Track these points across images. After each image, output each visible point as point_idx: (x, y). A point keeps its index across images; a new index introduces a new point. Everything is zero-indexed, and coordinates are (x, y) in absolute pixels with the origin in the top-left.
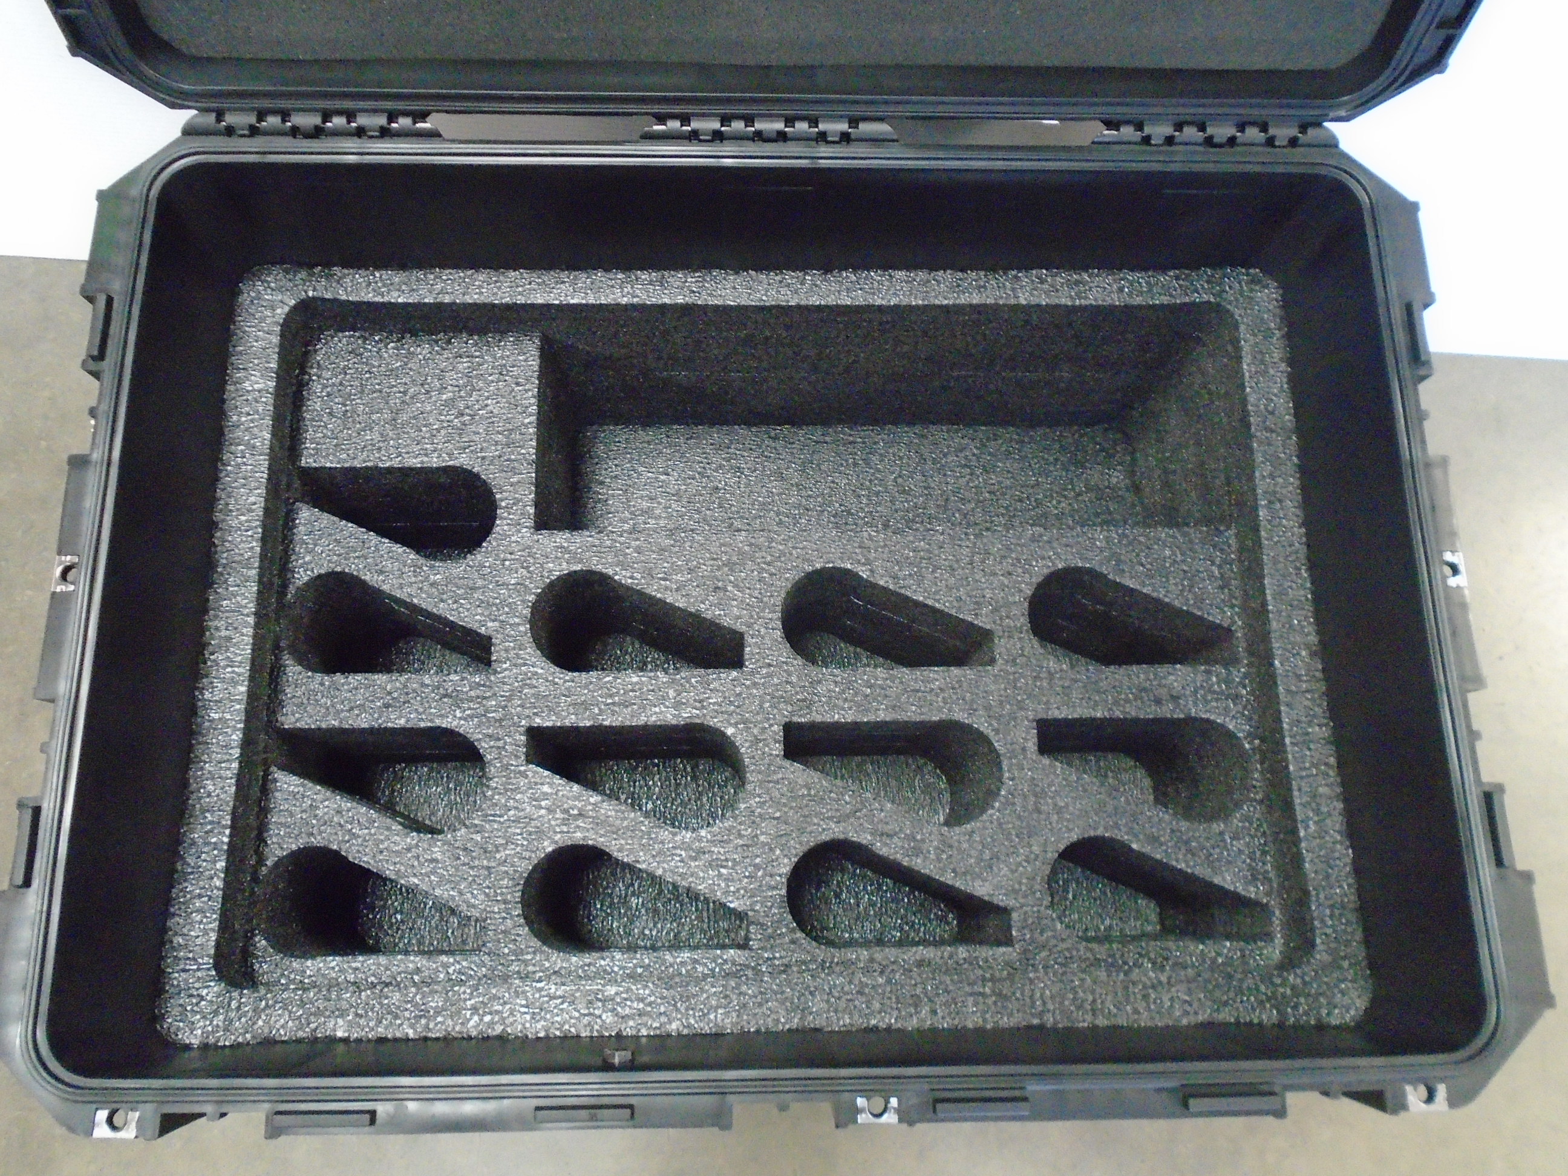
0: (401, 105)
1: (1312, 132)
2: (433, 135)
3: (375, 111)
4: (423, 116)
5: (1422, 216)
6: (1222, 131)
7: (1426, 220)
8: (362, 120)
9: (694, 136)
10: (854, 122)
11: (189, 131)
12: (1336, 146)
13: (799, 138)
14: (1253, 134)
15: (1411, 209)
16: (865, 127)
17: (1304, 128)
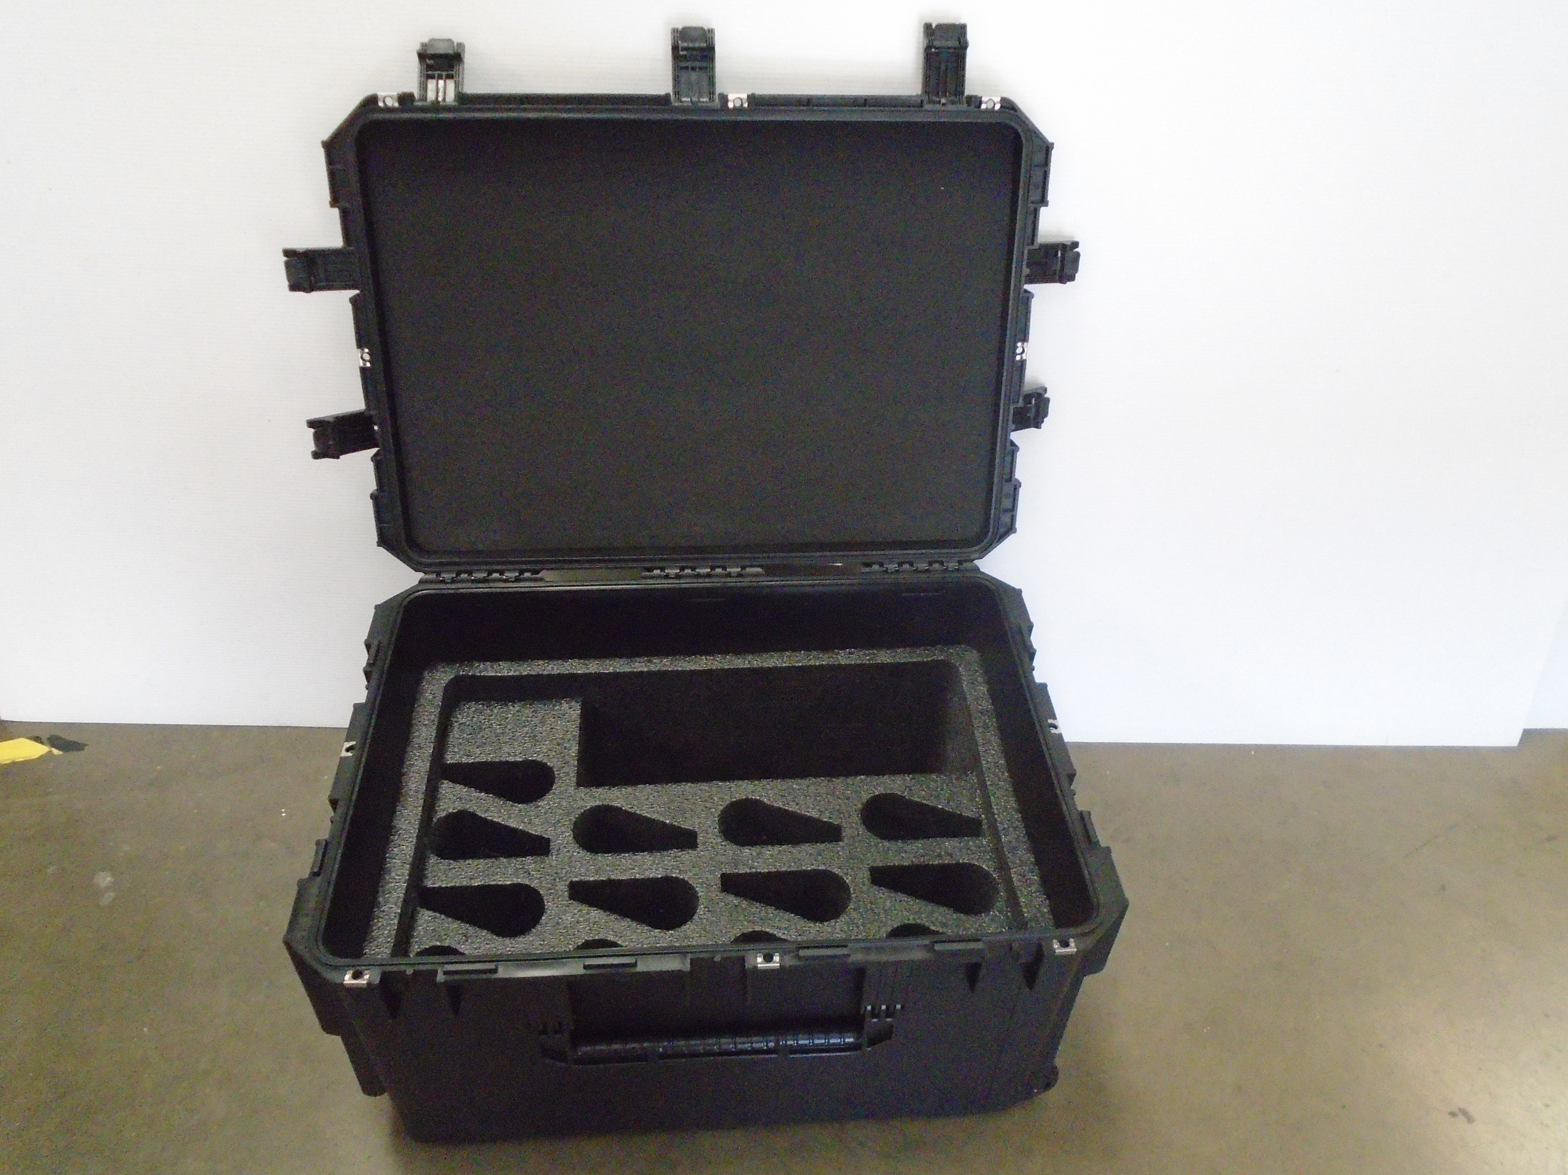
0: (524, 567)
1: (966, 565)
2: (541, 579)
3: (514, 570)
4: (537, 572)
5: (1023, 595)
6: (924, 566)
7: (1025, 596)
8: (508, 575)
9: (667, 577)
10: (743, 568)
11: (421, 582)
12: (979, 570)
13: (718, 576)
14: (936, 566)
15: (1019, 593)
16: (748, 570)
17: (960, 562)
